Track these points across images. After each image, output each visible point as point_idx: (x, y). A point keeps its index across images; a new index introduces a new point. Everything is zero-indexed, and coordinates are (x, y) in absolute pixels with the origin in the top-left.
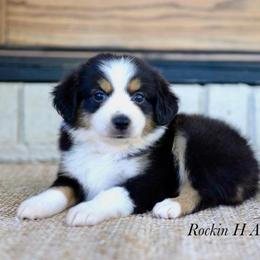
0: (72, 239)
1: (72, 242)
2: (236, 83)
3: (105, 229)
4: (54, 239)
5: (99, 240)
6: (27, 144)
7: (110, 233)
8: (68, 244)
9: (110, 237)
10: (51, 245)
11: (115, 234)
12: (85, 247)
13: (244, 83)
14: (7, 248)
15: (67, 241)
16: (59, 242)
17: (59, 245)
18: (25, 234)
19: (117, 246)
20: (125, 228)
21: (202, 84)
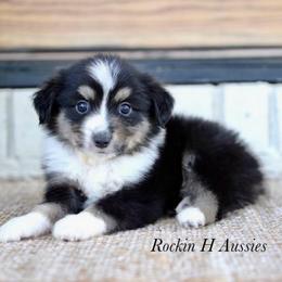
0: (86, 256)
1: (86, 259)
2: (255, 81)
3: (121, 245)
4: (66, 256)
5: (117, 256)
6: (17, 158)
7: (127, 249)
8: (82, 261)
9: (128, 253)
10: (64, 263)
11: (134, 250)
12: (102, 264)
13: (264, 81)
14: (16, 266)
15: (81, 258)
16: (72, 259)
17: (73, 263)
18: (32, 253)
19: (138, 263)
20: (144, 244)
21: (215, 84)
